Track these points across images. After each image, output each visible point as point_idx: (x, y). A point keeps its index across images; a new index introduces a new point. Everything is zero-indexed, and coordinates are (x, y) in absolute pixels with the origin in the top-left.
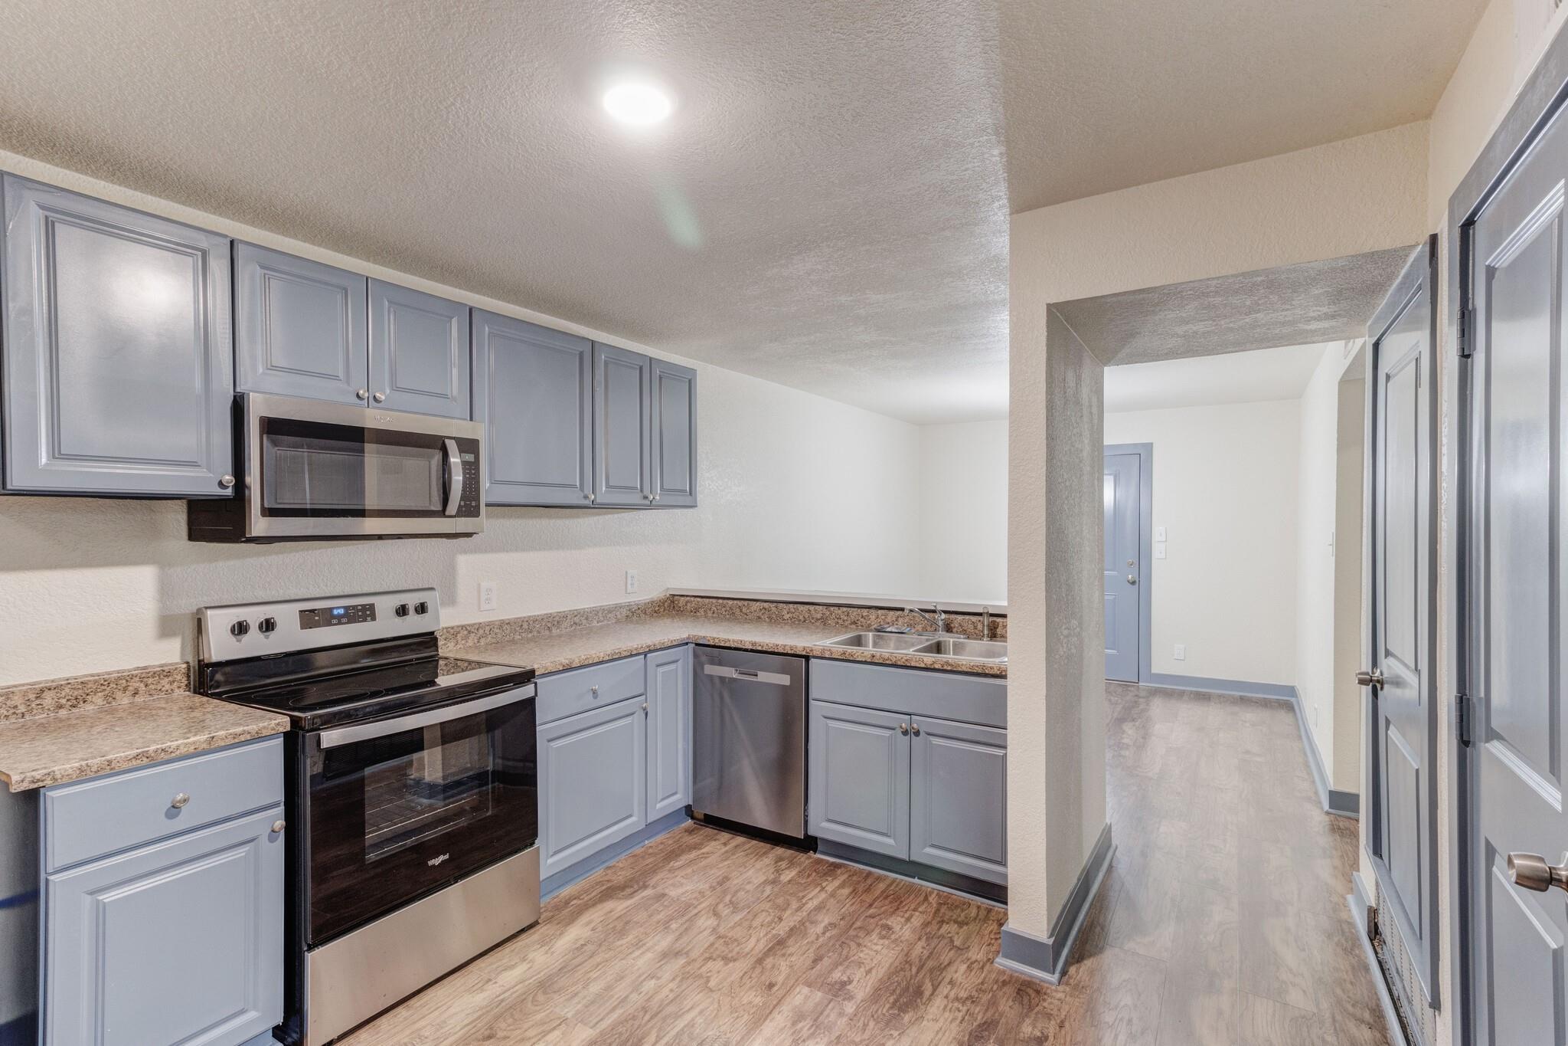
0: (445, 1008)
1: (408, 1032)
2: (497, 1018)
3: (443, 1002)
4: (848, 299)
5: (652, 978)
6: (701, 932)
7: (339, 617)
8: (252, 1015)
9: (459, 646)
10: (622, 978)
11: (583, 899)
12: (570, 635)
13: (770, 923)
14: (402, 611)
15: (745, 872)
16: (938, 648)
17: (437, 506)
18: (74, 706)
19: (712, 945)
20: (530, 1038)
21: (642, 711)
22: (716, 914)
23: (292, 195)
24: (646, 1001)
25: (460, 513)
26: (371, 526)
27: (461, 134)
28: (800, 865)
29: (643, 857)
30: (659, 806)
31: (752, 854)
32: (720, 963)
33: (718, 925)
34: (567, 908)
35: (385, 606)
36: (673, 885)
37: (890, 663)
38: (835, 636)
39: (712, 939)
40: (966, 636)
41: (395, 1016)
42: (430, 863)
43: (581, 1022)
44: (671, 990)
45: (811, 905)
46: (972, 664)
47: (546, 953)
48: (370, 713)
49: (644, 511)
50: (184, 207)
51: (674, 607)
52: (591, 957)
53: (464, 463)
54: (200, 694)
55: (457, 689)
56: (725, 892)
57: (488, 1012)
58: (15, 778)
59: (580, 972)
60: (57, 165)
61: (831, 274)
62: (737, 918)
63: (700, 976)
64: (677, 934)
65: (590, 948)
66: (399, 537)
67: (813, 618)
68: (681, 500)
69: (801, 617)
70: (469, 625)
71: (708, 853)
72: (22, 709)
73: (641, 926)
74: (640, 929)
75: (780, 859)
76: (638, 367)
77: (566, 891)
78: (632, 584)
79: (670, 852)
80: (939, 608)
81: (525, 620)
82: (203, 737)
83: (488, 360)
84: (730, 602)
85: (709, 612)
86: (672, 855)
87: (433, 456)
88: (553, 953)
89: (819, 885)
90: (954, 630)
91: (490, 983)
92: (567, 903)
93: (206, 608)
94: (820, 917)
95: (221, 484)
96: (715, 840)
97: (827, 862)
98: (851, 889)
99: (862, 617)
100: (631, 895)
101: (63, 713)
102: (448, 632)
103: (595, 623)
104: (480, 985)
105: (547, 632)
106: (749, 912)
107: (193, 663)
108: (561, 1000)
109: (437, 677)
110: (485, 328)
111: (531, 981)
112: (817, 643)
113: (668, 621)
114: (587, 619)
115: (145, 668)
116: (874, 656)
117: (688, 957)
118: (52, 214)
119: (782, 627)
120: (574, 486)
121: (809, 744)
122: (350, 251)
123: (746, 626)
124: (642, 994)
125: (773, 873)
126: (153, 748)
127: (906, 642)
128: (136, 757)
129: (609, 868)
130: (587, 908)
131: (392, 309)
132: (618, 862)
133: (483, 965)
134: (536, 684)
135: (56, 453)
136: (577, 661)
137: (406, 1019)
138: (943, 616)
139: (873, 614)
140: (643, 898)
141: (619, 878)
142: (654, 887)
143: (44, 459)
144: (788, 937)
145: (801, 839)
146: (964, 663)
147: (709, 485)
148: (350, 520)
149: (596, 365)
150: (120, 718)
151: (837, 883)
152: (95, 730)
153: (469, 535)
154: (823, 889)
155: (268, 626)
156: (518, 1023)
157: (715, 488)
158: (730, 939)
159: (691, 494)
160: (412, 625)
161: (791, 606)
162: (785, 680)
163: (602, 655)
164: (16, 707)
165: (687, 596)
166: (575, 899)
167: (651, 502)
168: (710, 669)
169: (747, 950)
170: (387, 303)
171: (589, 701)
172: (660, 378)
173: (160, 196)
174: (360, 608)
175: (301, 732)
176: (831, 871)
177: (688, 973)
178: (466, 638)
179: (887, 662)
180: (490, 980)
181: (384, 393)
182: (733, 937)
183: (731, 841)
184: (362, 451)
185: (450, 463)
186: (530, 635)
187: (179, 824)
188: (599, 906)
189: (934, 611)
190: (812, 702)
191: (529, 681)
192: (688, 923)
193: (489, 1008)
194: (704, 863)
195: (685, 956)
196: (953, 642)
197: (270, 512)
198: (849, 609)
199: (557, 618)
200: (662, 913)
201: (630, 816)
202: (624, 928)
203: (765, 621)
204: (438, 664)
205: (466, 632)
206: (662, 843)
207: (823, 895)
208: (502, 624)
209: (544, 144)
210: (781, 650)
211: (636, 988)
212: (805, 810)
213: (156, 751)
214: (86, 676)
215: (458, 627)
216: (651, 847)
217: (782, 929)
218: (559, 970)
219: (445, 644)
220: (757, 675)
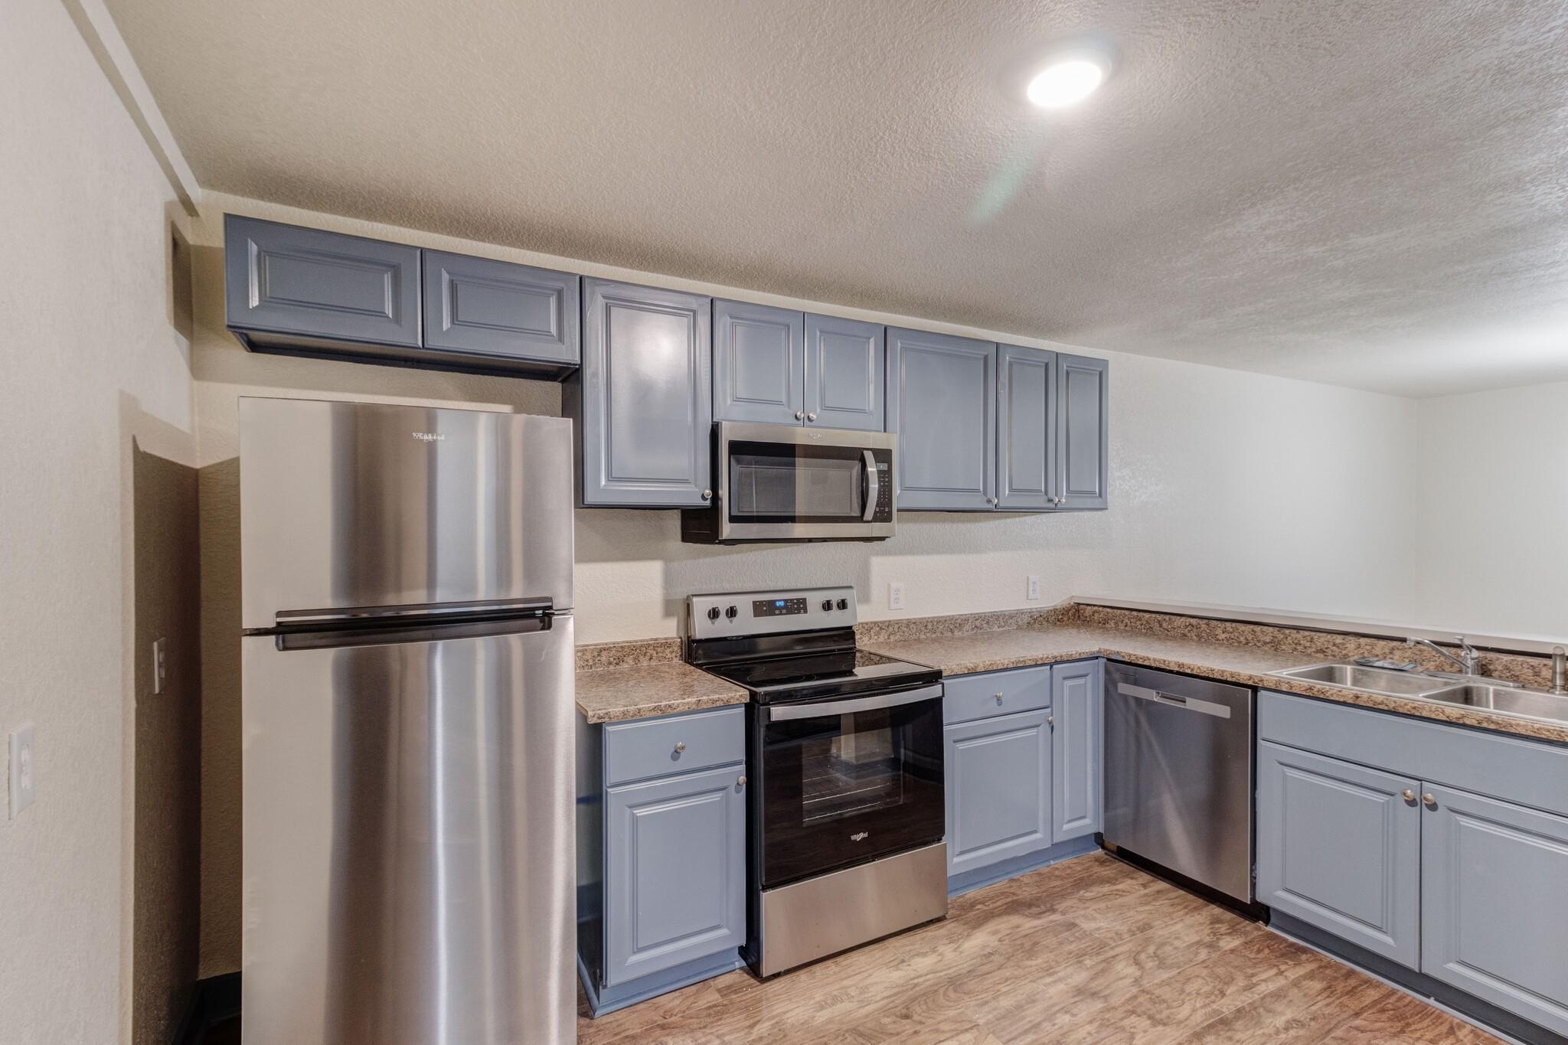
0: (866, 974)
1: (837, 986)
2: (913, 1000)
3: (864, 969)
4: (1320, 250)
5: (1066, 1012)
6: (1121, 979)
7: (781, 608)
8: (724, 932)
9: (872, 641)
10: (1034, 1001)
11: (989, 905)
12: (972, 639)
13: (1208, 995)
14: (827, 606)
15: (1172, 925)
16: (1467, 696)
17: (857, 513)
18: (617, 664)
19: (1135, 997)
20: (943, 1032)
21: (1048, 725)
22: (1137, 963)
23: (752, 253)
24: (1061, 1035)
25: (875, 519)
26: (799, 530)
27: (887, 164)
28: (1246, 934)
29: (1049, 878)
30: (1066, 827)
31: (1178, 904)
32: (1146, 1023)
33: (1141, 977)
34: (972, 910)
35: (814, 600)
36: (1085, 916)
37: (1386, 708)
38: (1294, 666)
39: (1135, 990)
40: (1520, 685)
41: (827, 968)
42: (853, 837)
43: (993, 1033)
44: (1089, 1034)
45: (1263, 988)
46: (1536, 726)
47: (955, 950)
48: (806, 696)
49: (1047, 515)
50: (680, 279)
51: (1079, 616)
52: (999, 969)
53: (880, 472)
54: (689, 663)
55: (874, 682)
56: (1148, 941)
57: (904, 991)
58: (590, 714)
59: (990, 981)
60: (611, 265)
61: (1297, 223)
62: (1165, 975)
63: (1123, 1029)
64: (1093, 972)
65: (997, 959)
66: (824, 540)
67: (1259, 641)
68: (1089, 502)
69: (1242, 639)
70: (880, 622)
71: (1123, 891)
72: (591, 663)
73: (1051, 952)
74: (1050, 954)
75: (1216, 921)
76: (1044, 365)
77: (972, 893)
78: (1034, 590)
79: (1079, 879)
80: (1467, 642)
81: (930, 620)
82: (693, 700)
83: (900, 373)
84: (1147, 615)
85: (1120, 624)
86: (1082, 883)
87: (851, 468)
88: (961, 952)
89: (1275, 966)
90: (1495, 674)
91: (905, 964)
92: (972, 905)
93: (693, 595)
94: (1279, 1007)
95: (703, 497)
96: (1132, 878)
97: (1285, 940)
98: (1324, 984)
99: (1334, 645)
100: (1038, 915)
101: (612, 668)
102: (863, 627)
103: (996, 629)
104: (895, 963)
105: (950, 634)
106: (1179, 973)
107: (685, 639)
108: (972, 1003)
109: (854, 668)
110: (897, 344)
111: (941, 974)
112: (1269, 673)
113: (1074, 631)
114: (988, 623)
115: (656, 640)
116: (1358, 697)
117: (1106, 1002)
118: (610, 301)
119: (1215, 649)
120: (978, 491)
121: (1258, 792)
122: (792, 292)
123: (1169, 643)
124: (1057, 1026)
125: (1208, 935)
126: (663, 703)
127: (1408, 683)
128: (654, 709)
129: (1012, 880)
130: (993, 917)
131: (822, 338)
132: (1022, 876)
133: (897, 944)
134: (943, 684)
135: (610, 478)
136: (981, 665)
137: (835, 973)
138: (1475, 654)
139: (1351, 643)
140: (1051, 922)
141: (1026, 893)
142: (1063, 913)
143: (603, 482)
144: (1234, 1018)
145: (1246, 904)
146: (1522, 723)
147: (1121, 485)
148: (784, 525)
149: (1000, 368)
150: (643, 677)
151: (1301, 971)
152: (631, 683)
153: (882, 539)
154: (1281, 973)
155: (732, 612)
156: (931, 1012)
157: (1127, 488)
158: (1157, 997)
159: (1100, 495)
160: (835, 619)
161: (1228, 624)
162: (1224, 712)
163: (1006, 662)
164: (587, 661)
165: (1095, 605)
166: (980, 903)
167: (1056, 505)
168: (1124, 688)
169: (1181, 1016)
170: (818, 333)
171: (993, 708)
172: (1068, 373)
173: (667, 274)
174: (795, 601)
175: (757, 705)
176: (1292, 953)
177: (1108, 1020)
178: (878, 634)
179: (1380, 707)
180: (903, 961)
181: (815, 412)
182: (1160, 996)
183: (1151, 884)
184: (793, 465)
185: (867, 471)
186: (934, 636)
187: (679, 766)
188: (1005, 918)
189: (1459, 646)
190: (1260, 742)
191: (937, 681)
192: (1104, 964)
193: (905, 988)
194: (1120, 901)
195: (1103, 1000)
196: (1495, 690)
197: (733, 519)
198: (1314, 633)
199: (959, 621)
200: (1074, 945)
201: (1035, 832)
202: (1032, 948)
203: (1193, 640)
204: (855, 656)
205: (878, 629)
206: (1069, 868)
207: (1281, 982)
208: (909, 623)
209: (962, 153)
210: (1217, 676)
211: (1050, 1018)
212: (1252, 871)
213: (665, 706)
214: (623, 642)
215: (872, 623)
216: (1057, 868)
217: (1227, 1006)
218: (969, 972)
219: (861, 638)
220: (1185, 702)
